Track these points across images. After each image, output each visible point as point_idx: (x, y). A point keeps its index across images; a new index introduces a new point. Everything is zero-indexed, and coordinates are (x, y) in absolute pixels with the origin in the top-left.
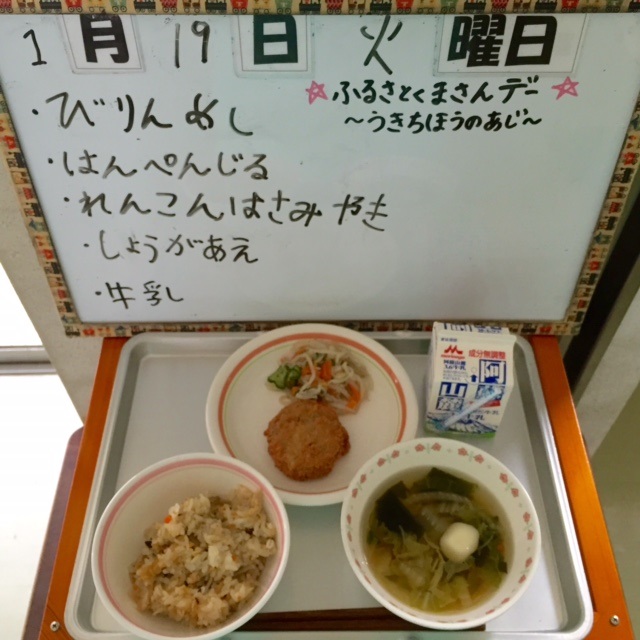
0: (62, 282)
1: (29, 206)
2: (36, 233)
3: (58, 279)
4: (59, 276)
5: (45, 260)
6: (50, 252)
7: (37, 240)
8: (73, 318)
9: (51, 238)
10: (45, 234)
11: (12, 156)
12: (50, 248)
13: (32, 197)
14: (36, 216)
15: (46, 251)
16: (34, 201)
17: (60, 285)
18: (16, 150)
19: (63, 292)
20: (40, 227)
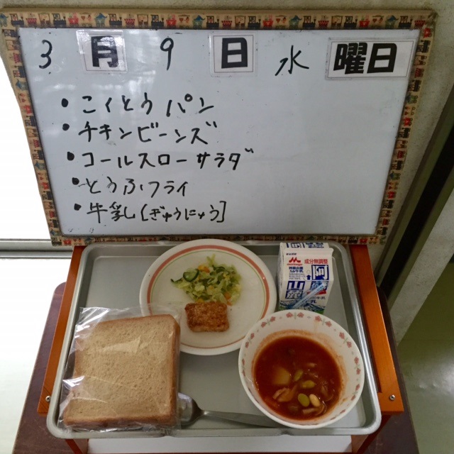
0: (53, 206)
1: (36, 152)
2: (39, 171)
3: (50, 203)
4: (51, 201)
5: (43, 190)
6: (47, 184)
7: (39, 176)
8: (57, 232)
9: (48, 174)
10: (44, 171)
11: (28, 119)
12: (47, 181)
13: (38, 146)
14: (40, 159)
15: (44, 184)
16: (39, 148)
17: (51, 207)
18: (31, 114)
19: (53, 213)
20: (41, 167)
